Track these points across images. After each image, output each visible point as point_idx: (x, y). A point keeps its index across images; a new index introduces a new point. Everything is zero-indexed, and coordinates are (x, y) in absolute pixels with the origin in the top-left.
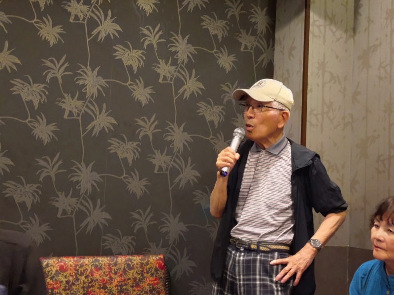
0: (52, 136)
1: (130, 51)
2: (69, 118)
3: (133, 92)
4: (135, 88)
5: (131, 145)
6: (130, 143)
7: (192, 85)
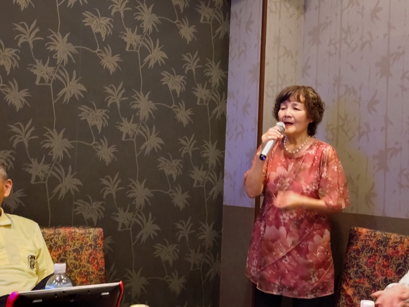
0: (25, 103)
1: (99, 18)
2: (40, 84)
3: (101, 60)
4: (104, 55)
5: (100, 113)
6: (99, 110)
7: (157, 55)
